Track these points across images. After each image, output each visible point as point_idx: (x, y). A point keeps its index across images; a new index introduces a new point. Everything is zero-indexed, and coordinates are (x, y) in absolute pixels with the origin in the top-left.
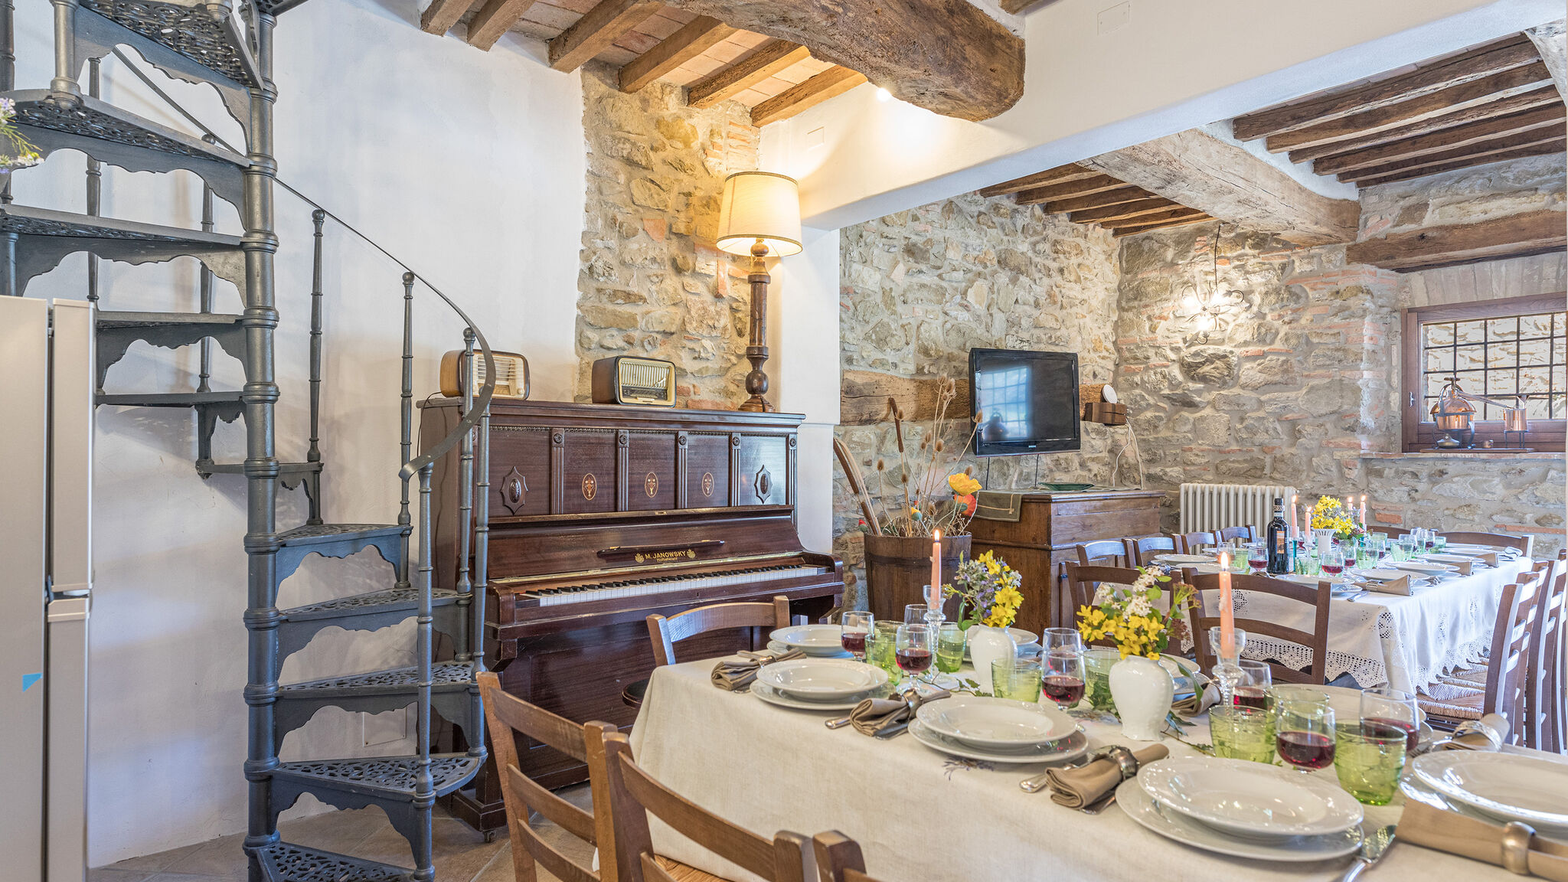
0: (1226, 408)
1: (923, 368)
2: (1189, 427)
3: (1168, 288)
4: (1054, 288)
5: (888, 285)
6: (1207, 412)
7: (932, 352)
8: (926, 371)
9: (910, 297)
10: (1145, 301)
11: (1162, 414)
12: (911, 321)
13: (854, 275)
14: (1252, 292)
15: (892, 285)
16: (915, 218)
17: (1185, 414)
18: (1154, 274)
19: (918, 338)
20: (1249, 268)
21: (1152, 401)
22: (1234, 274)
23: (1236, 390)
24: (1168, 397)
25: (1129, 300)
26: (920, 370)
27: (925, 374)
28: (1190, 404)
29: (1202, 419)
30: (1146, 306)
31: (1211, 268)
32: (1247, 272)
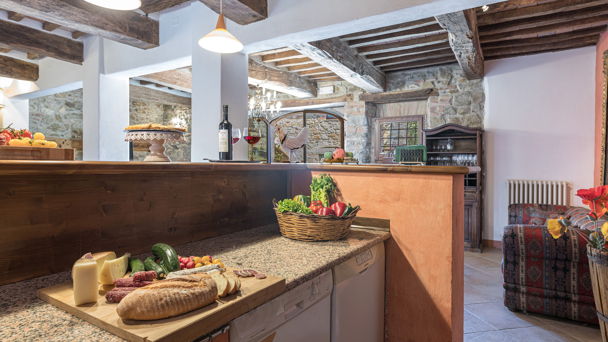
0: (183, 149)
1: (75, 136)
2: (176, 154)
3: (172, 116)
4: (133, 115)
5: (57, 114)
6: (180, 150)
7: (78, 132)
8: (76, 137)
9: (68, 117)
10: (168, 119)
11: (171, 150)
12: (69, 124)
13: (42, 111)
14: (188, 119)
15: (59, 114)
16: (70, 95)
17: (176, 150)
18: (170, 112)
19: (72, 128)
20: (188, 112)
21: (169, 147)
22: (185, 114)
23: (185, 145)
24: (172, 146)
25: (165, 119)
26: (74, 137)
27: (75, 138)
28: (177, 148)
29: (178, 152)
30: (168, 120)
31: (180, 112)
32: (187, 114)
